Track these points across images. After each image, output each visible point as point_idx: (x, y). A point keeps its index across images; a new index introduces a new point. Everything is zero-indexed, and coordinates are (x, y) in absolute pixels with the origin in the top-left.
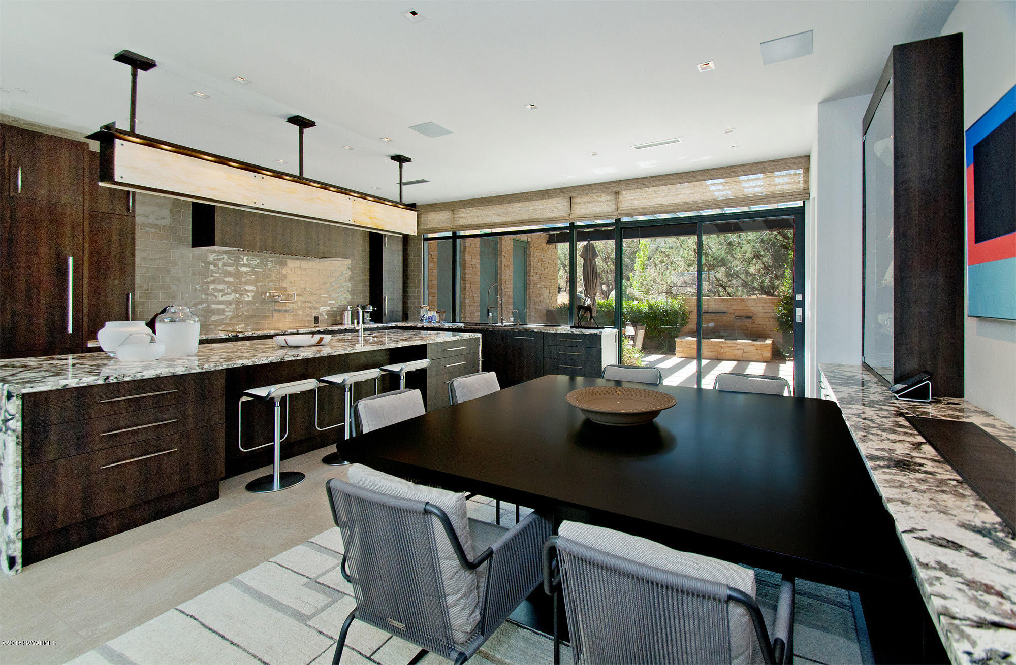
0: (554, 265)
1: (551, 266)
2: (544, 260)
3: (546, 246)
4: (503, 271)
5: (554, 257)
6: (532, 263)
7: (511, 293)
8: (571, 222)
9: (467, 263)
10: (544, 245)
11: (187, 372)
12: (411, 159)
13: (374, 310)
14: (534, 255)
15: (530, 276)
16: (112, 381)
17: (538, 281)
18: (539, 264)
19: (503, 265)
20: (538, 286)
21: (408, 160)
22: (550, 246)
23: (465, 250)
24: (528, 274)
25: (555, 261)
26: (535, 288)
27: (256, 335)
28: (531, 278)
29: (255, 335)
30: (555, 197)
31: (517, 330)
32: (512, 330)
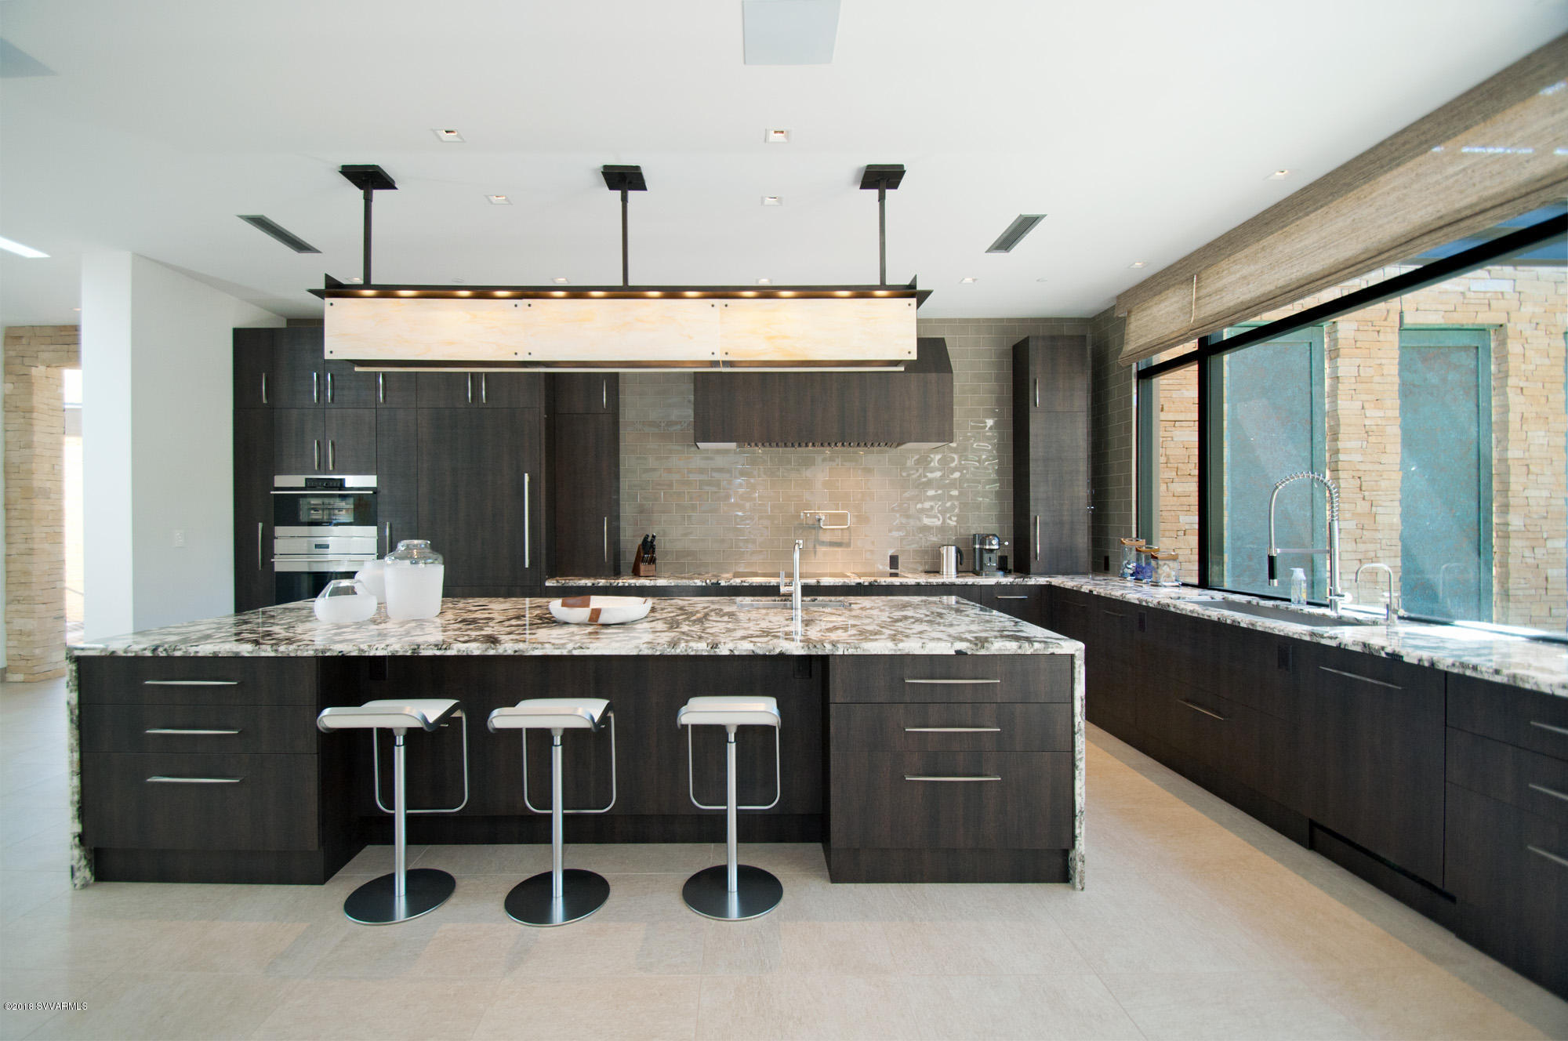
11: (254, 655)
27: (747, 584)
29: (745, 584)
31: (1333, 643)
32: (1315, 640)
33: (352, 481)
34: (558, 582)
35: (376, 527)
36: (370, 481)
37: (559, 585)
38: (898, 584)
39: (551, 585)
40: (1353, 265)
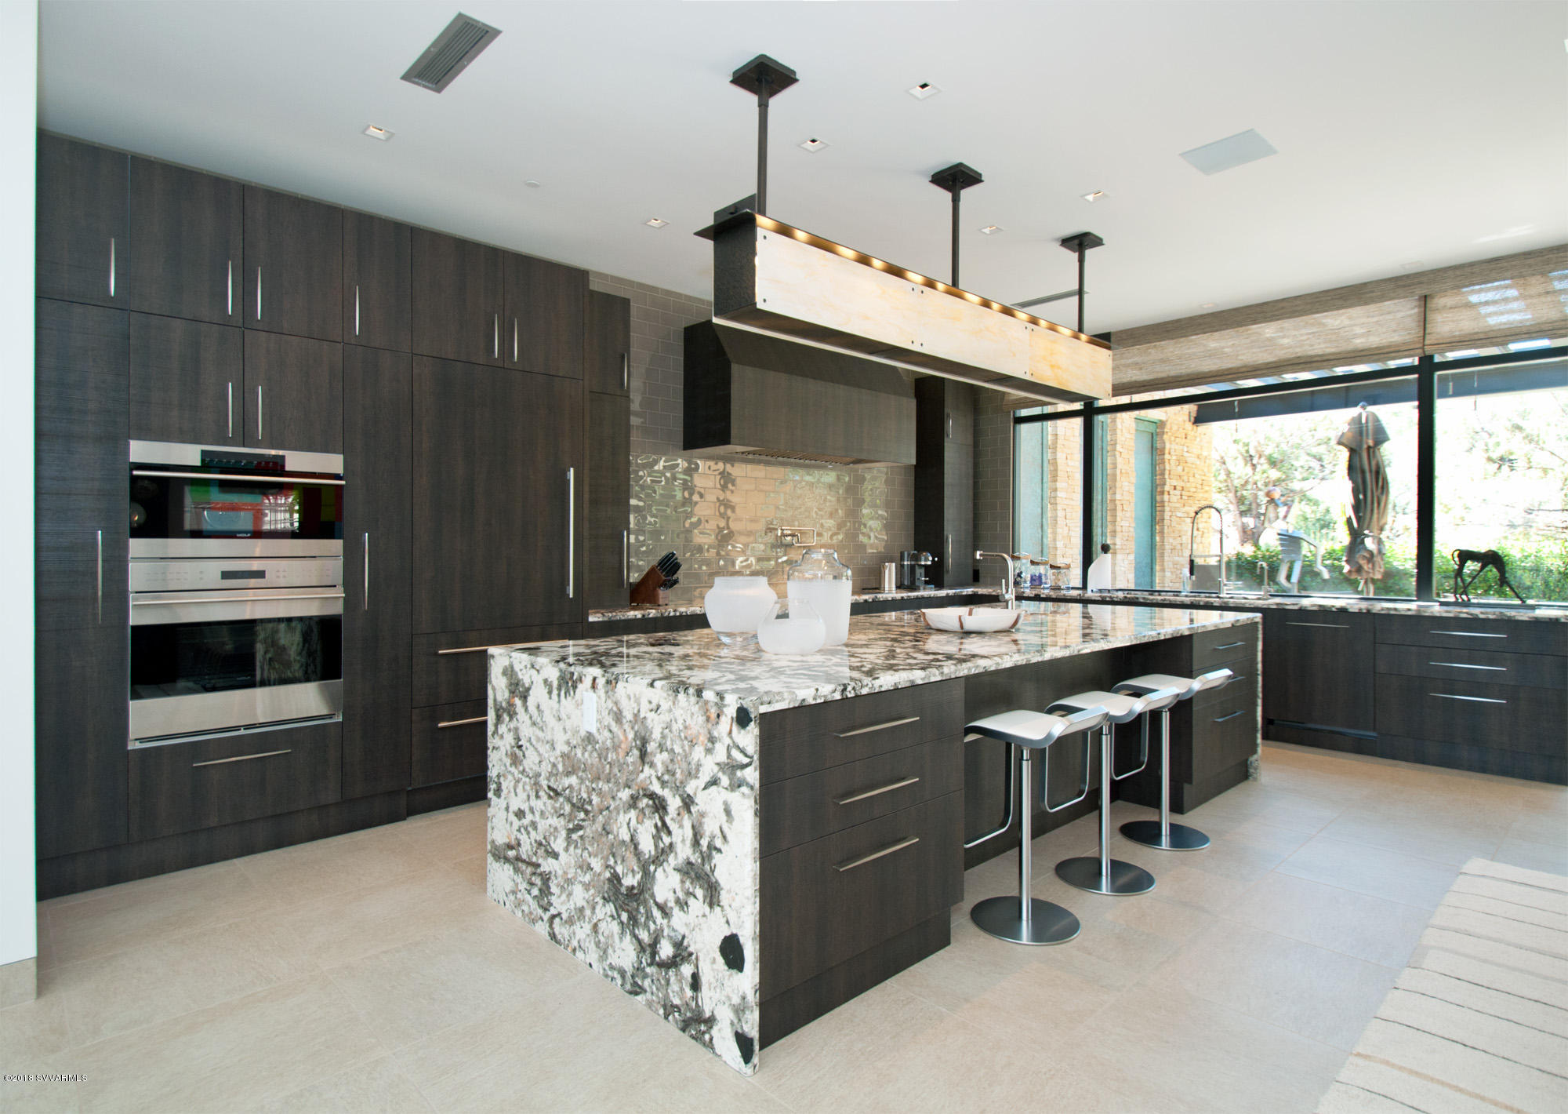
0: (1206, 470)
1: (1200, 472)
2: (1189, 460)
3: (1192, 430)
4: (1118, 484)
5: (1205, 453)
6: (1167, 467)
7: (1132, 530)
8: (1427, 353)
9: (1059, 468)
10: (1189, 426)
12: (1101, 240)
13: (933, 560)
14: (1172, 446)
15: (1162, 493)
16: (849, 696)
17: (1177, 505)
18: (1180, 468)
19: (1118, 472)
20: (1179, 514)
21: (1097, 242)
22: (1199, 428)
23: (1056, 442)
24: (1159, 489)
25: (1207, 461)
26: (1173, 519)
28: (1166, 497)
30: (1383, 298)
31: (1296, 607)
32: (1281, 607)
33: (296, 460)
34: (604, 615)
35: (341, 541)
36: (333, 463)
37: (606, 619)
38: (890, 599)
39: (596, 619)
40: (1235, 374)
